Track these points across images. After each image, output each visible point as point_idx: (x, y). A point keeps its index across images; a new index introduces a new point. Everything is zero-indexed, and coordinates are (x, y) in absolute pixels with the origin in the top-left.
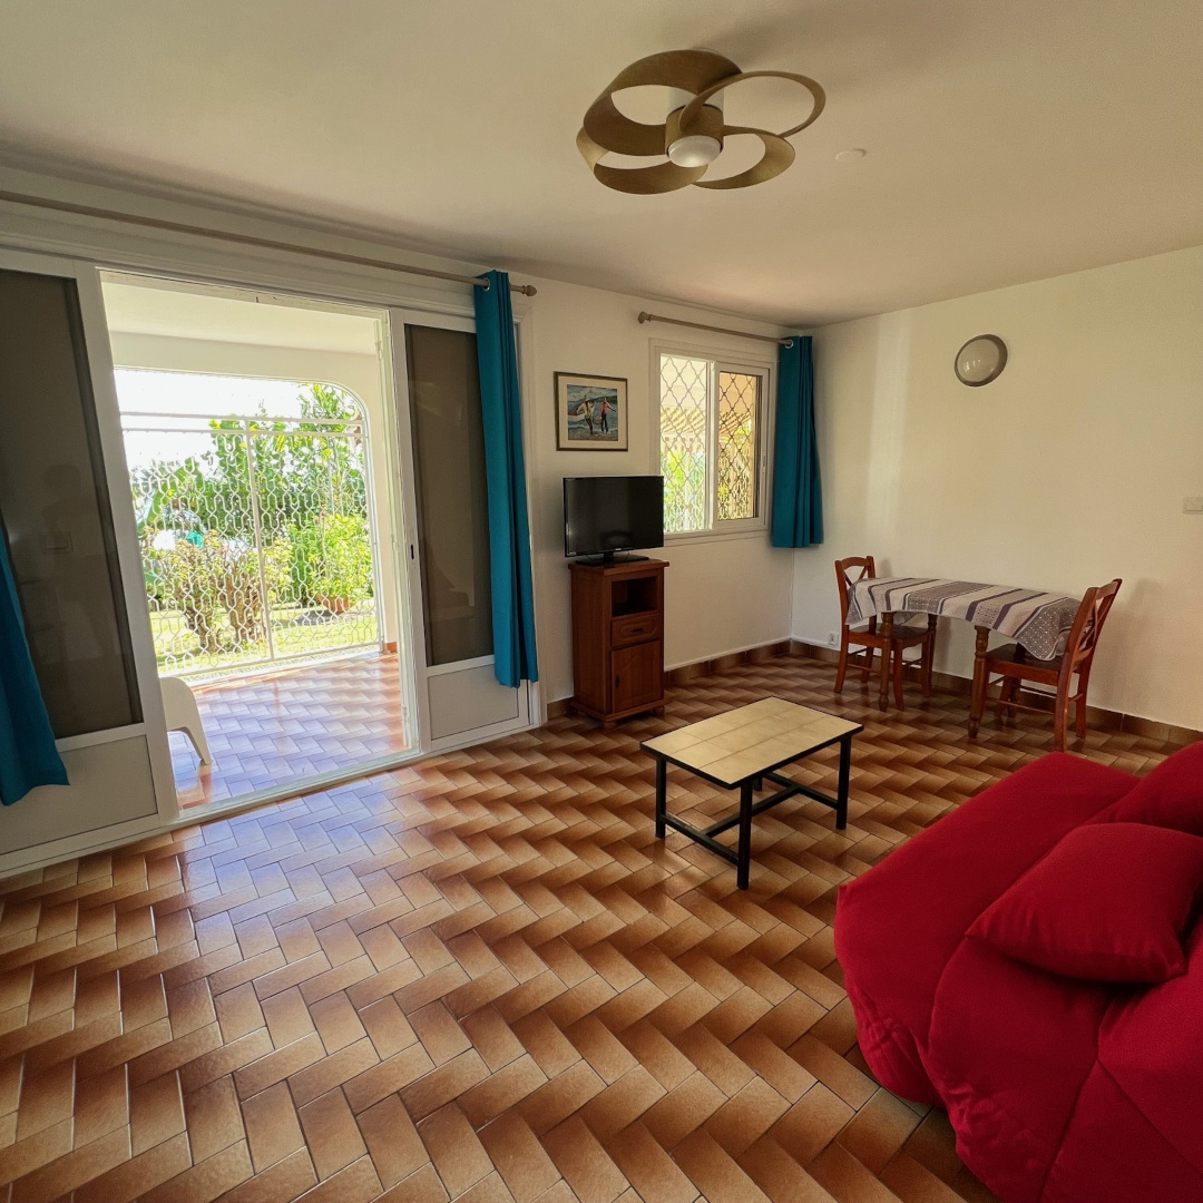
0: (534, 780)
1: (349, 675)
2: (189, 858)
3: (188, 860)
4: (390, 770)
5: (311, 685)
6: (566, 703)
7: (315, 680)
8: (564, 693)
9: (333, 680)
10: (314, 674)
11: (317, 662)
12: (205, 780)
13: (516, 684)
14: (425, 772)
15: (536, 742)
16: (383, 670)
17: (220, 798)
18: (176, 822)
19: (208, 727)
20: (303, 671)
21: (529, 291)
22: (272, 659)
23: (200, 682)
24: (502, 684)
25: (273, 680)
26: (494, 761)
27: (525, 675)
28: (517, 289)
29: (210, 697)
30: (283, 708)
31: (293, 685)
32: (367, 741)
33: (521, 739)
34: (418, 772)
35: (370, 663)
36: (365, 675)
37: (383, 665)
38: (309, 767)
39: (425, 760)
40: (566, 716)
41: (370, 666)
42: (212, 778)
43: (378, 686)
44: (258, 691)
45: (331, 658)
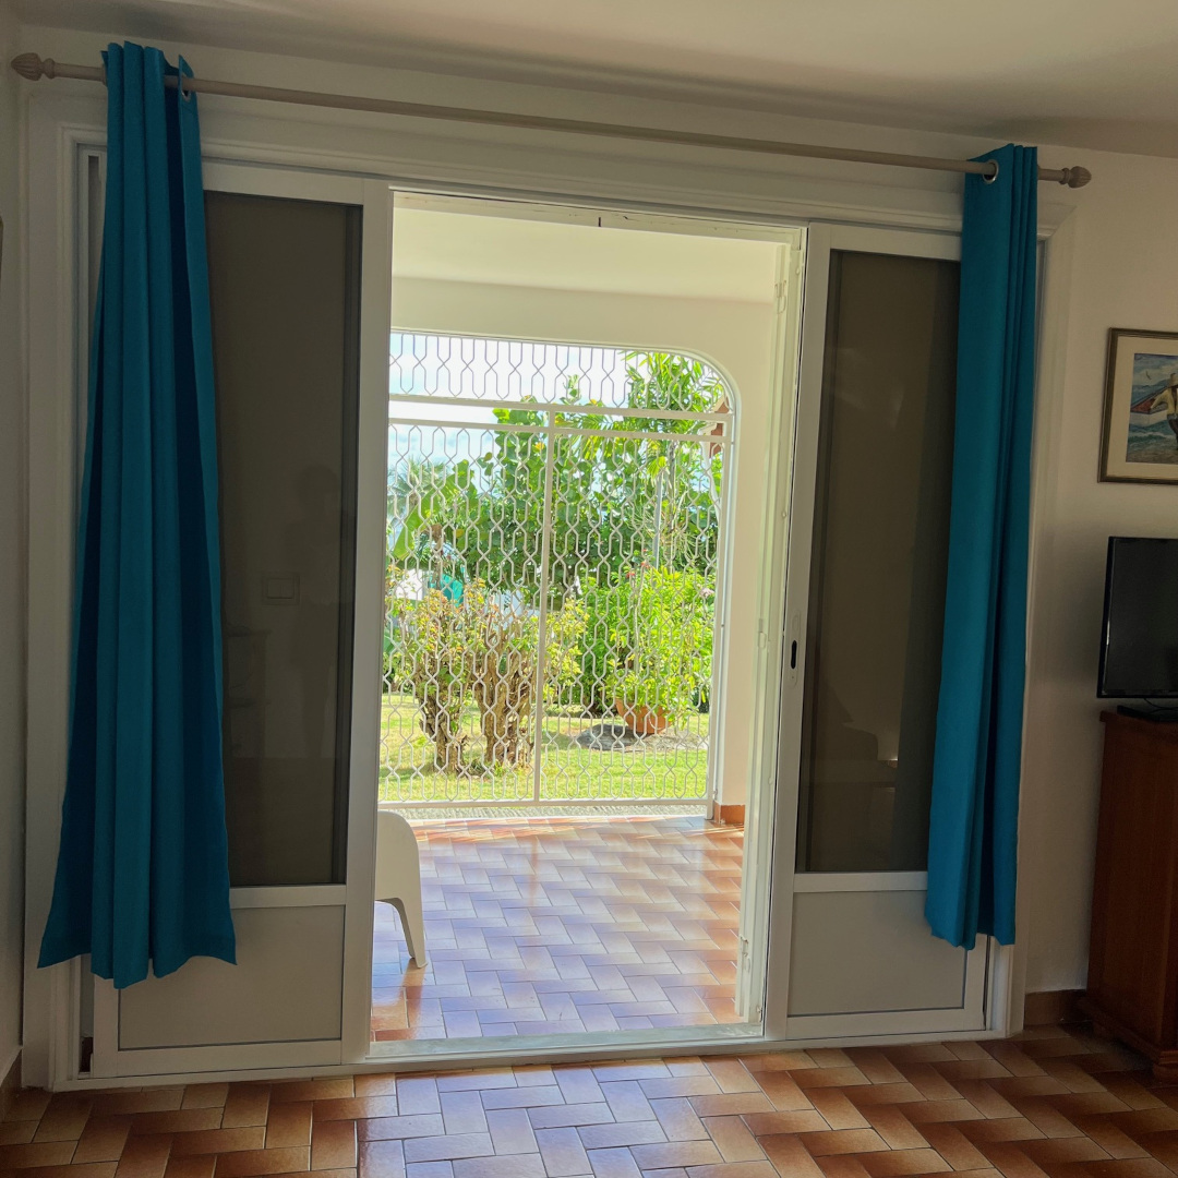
0: (988, 1155)
1: (652, 852)
2: (373, 1132)
3: (371, 1135)
4: (707, 1056)
5: (588, 859)
6: (1068, 999)
7: (597, 852)
8: (1066, 977)
9: (625, 857)
10: (596, 840)
11: (602, 818)
12: (412, 995)
13: (966, 941)
14: (770, 1079)
15: (996, 1069)
16: (709, 854)
17: (431, 1034)
18: (364, 1061)
19: (431, 902)
20: (579, 831)
21: (1074, 177)
22: (536, 803)
23: (428, 821)
24: (937, 933)
25: (532, 838)
26: (906, 1090)
27: (987, 927)
28: (1051, 176)
29: (439, 850)
30: (540, 893)
31: (560, 852)
32: (670, 986)
33: (965, 1057)
34: (755, 1074)
35: (689, 836)
36: (678, 858)
37: (712, 846)
38: (571, 1014)
39: (771, 1053)
40: (1066, 1027)
41: (687, 843)
42: (424, 994)
43: (697, 884)
44: (508, 854)
45: (626, 815)
